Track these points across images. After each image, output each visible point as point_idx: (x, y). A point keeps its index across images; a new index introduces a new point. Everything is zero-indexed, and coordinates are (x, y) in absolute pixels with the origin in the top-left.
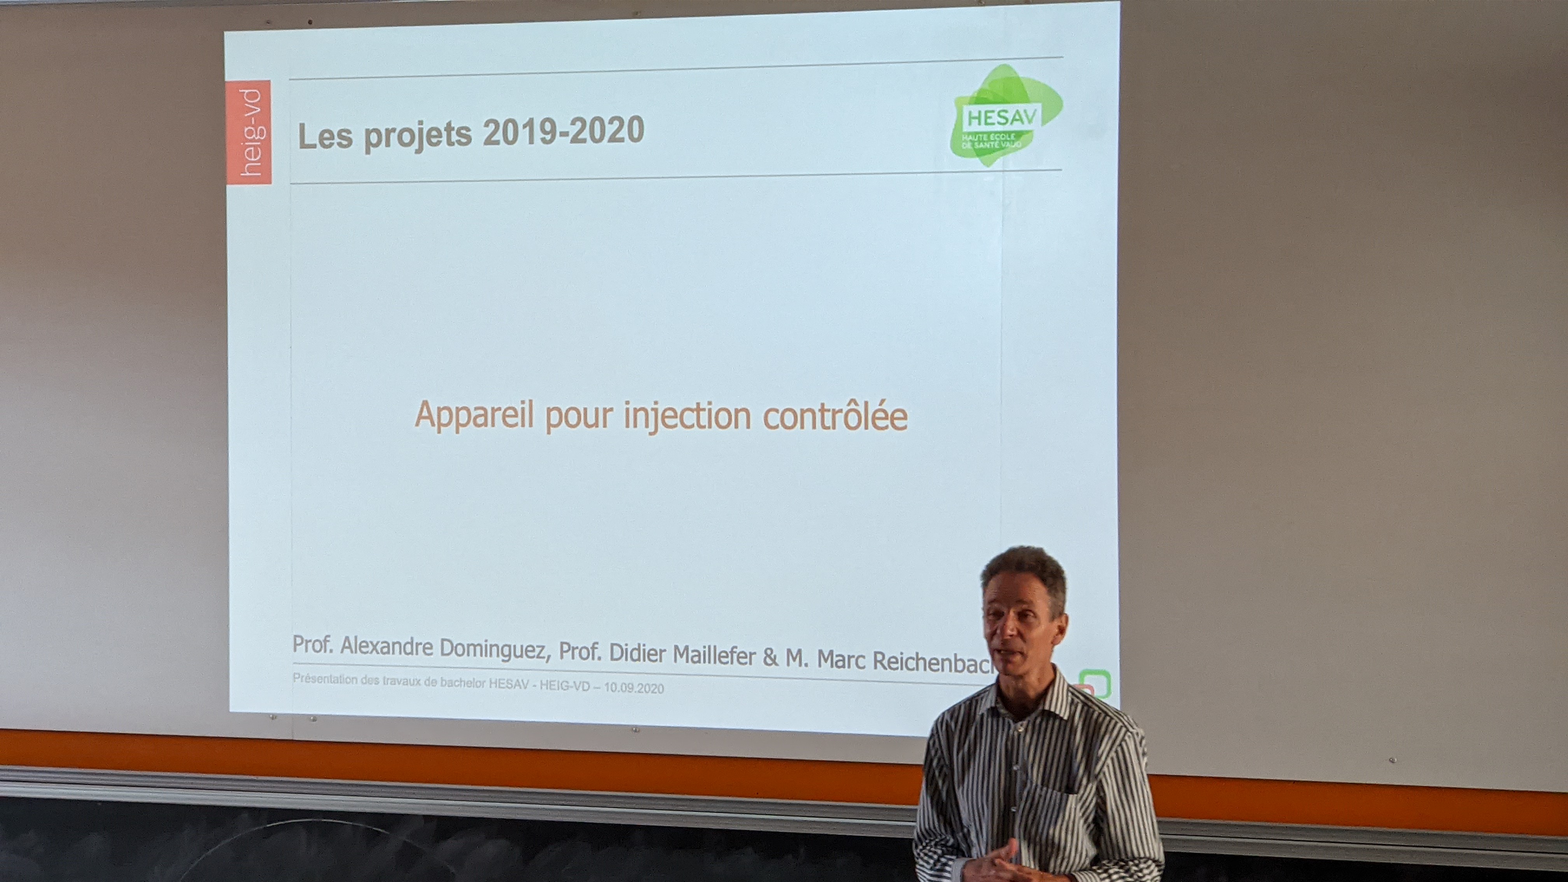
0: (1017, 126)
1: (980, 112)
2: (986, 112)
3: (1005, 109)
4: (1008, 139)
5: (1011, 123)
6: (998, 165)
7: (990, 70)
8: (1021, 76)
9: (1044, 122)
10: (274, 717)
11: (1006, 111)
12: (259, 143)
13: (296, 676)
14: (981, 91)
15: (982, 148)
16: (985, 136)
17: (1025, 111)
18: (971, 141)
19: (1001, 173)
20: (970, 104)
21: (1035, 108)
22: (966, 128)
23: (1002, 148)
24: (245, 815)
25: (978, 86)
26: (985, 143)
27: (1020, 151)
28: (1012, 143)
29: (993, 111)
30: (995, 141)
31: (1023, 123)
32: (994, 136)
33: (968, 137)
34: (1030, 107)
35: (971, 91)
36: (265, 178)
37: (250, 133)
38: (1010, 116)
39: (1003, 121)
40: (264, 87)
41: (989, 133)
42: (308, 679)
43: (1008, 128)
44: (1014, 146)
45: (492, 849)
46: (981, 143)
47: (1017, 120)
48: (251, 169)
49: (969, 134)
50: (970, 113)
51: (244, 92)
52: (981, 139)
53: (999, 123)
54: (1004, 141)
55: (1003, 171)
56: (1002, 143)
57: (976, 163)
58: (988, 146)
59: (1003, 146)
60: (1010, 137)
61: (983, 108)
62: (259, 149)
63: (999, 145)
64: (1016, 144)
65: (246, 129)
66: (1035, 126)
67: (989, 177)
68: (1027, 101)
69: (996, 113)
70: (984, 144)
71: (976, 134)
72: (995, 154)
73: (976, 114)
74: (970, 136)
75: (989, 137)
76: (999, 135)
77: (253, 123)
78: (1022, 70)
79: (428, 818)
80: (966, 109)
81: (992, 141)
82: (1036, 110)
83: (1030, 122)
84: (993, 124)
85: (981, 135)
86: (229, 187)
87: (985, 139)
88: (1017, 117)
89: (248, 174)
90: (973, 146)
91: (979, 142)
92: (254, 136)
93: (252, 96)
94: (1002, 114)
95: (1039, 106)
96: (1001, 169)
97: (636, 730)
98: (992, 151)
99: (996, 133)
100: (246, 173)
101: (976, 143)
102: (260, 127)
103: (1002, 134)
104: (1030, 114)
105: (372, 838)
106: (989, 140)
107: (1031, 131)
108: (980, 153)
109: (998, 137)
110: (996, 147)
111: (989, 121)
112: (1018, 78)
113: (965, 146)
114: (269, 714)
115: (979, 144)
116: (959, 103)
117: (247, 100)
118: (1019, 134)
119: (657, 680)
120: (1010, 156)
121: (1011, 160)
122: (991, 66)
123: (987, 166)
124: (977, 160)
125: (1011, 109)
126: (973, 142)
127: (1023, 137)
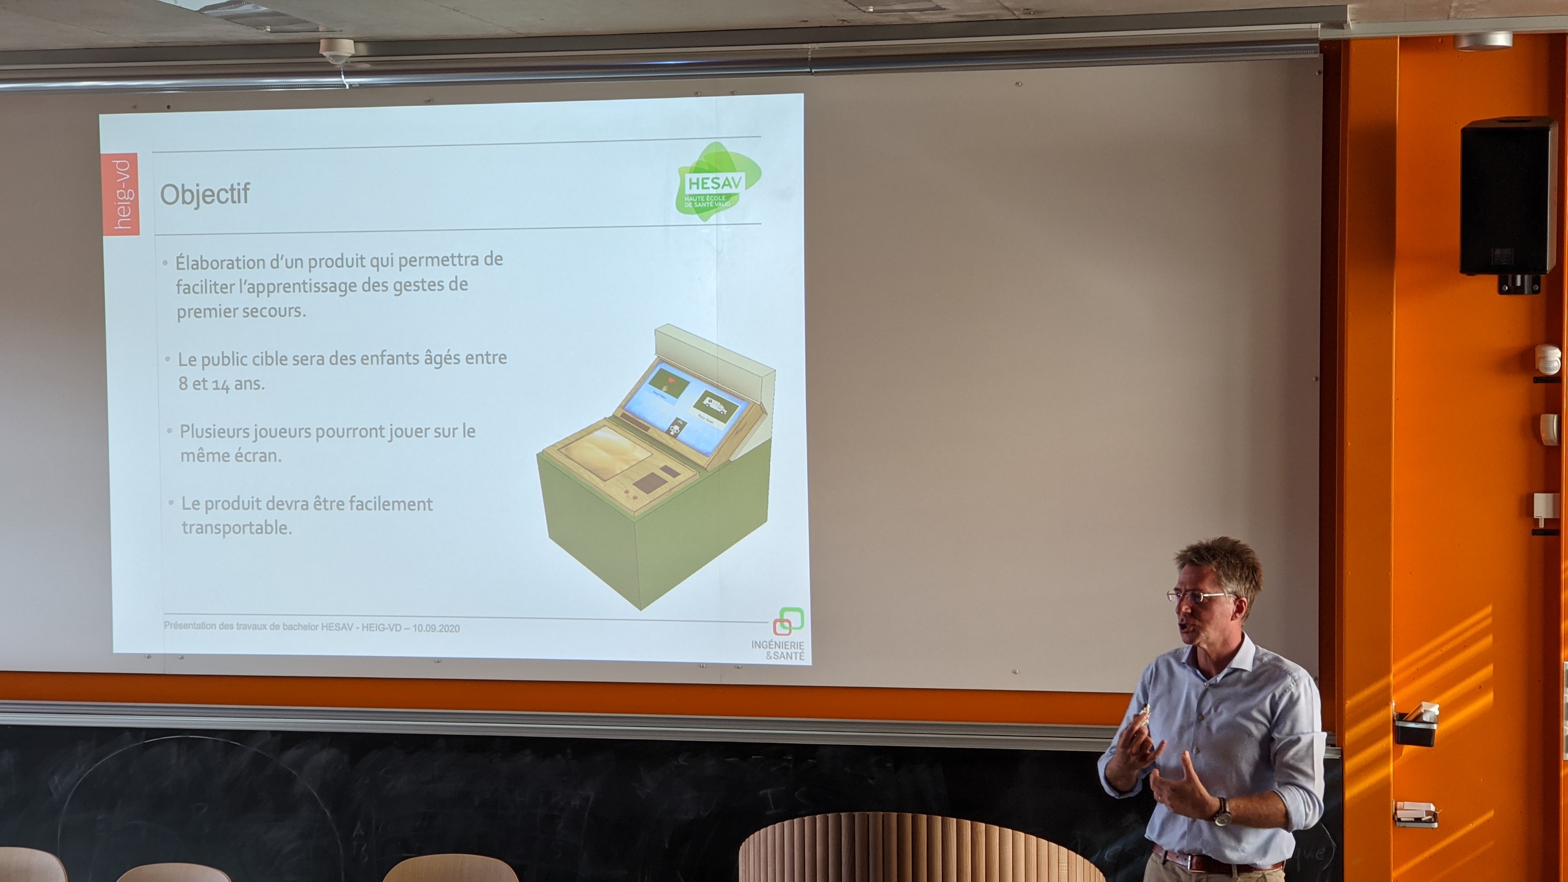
0: (726, 190)
1: (698, 179)
2: (703, 179)
3: (717, 176)
4: (720, 200)
5: (723, 188)
6: (713, 219)
7: (705, 146)
8: (729, 150)
9: (747, 188)
10: (149, 656)
11: (718, 179)
12: (129, 203)
13: (167, 624)
14: (698, 162)
15: (700, 207)
16: (702, 197)
17: (733, 178)
18: (691, 201)
19: (716, 226)
20: (690, 172)
21: (739, 176)
22: (688, 192)
23: (715, 207)
24: (128, 734)
25: (697, 160)
26: (703, 203)
27: (729, 209)
28: (723, 203)
29: (708, 178)
30: (710, 201)
31: (731, 187)
32: (709, 198)
33: (689, 198)
34: (737, 176)
35: (691, 162)
36: (133, 229)
37: (121, 195)
38: (721, 182)
39: (716, 186)
40: (132, 159)
41: (705, 195)
42: (177, 626)
43: (720, 191)
44: (724, 206)
45: (324, 756)
46: (700, 203)
47: (727, 185)
48: (122, 224)
49: (690, 195)
50: (690, 179)
51: (116, 163)
52: (699, 200)
53: (713, 187)
54: (717, 202)
55: (717, 225)
56: (715, 203)
57: (695, 218)
58: (705, 205)
59: (717, 205)
60: (721, 198)
61: (701, 176)
62: (129, 208)
63: (714, 204)
64: (726, 204)
65: (118, 192)
66: (741, 190)
67: (706, 230)
68: (735, 171)
69: (710, 180)
70: (701, 204)
71: (695, 196)
72: (711, 211)
73: (695, 181)
74: (691, 197)
75: (705, 199)
76: (712, 197)
77: (124, 187)
78: (731, 147)
79: (274, 733)
80: (688, 176)
81: (708, 201)
82: (741, 178)
83: (736, 187)
84: (709, 188)
85: (699, 197)
86: (105, 238)
87: (702, 200)
88: (727, 183)
89: (120, 227)
90: (693, 205)
91: (698, 202)
92: (125, 197)
93: (123, 166)
94: (715, 180)
95: (743, 174)
96: (715, 223)
97: (438, 661)
98: (710, 209)
99: (710, 195)
100: (118, 226)
101: (695, 204)
102: (130, 190)
103: (715, 197)
104: (736, 182)
105: (229, 750)
106: (706, 201)
107: (737, 194)
108: (698, 211)
109: (712, 198)
110: (711, 206)
111: (705, 186)
112: (727, 152)
113: (687, 205)
114: (145, 655)
115: (698, 204)
116: (682, 172)
117: (120, 169)
118: (728, 196)
119: (454, 622)
120: (722, 213)
121: (723, 216)
122: (706, 144)
123: (704, 221)
124: (696, 216)
125: (722, 177)
126: (693, 202)
127: (731, 199)
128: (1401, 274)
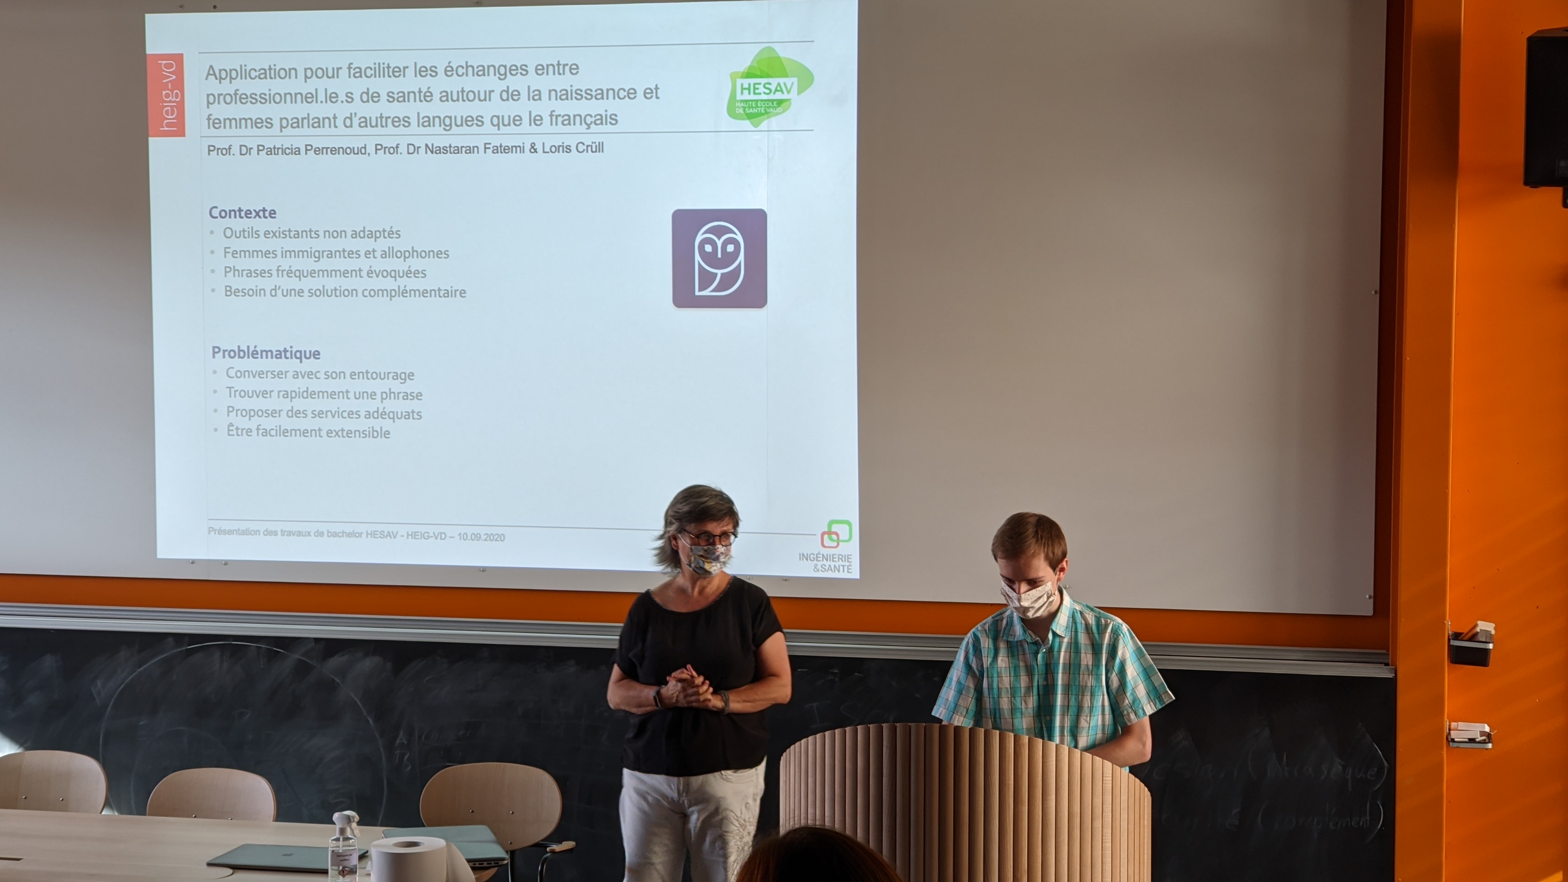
0: (778, 96)
2: (755, 84)
3: (770, 82)
5: (774, 93)
6: (764, 126)
7: (757, 51)
8: (781, 55)
9: (799, 93)
10: (193, 562)
11: (770, 84)
13: (211, 530)
14: (750, 67)
15: (751, 112)
16: (754, 103)
17: (785, 84)
18: (742, 107)
19: (767, 132)
21: (791, 81)
22: (739, 97)
23: (766, 113)
24: (170, 639)
25: (748, 64)
26: (754, 109)
27: (780, 116)
28: (774, 109)
30: (761, 107)
31: (783, 93)
32: (761, 104)
33: (741, 103)
34: (789, 81)
35: (743, 67)
36: (180, 131)
38: (773, 88)
39: (767, 91)
41: (757, 101)
42: (221, 532)
43: (771, 97)
44: (776, 112)
45: (368, 664)
46: (751, 109)
47: (779, 91)
49: (742, 101)
50: (742, 85)
52: (750, 105)
53: (764, 93)
54: (768, 108)
55: (768, 131)
56: (767, 109)
57: (746, 124)
58: (756, 111)
59: (768, 111)
60: (773, 104)
61: (752, 81)
63: (765, 110)
64: (778, 110)
66: (793, 95)
67: (757, 136)
68: (787, 77)
69: (762, 85)
70: (753, 110)
71: (746, 101)
72: (762, 117)
73: (746, 86)
74: (742, 103)
75: (756, 104)
76: (764, 102)
78: (783, 52)
79: (317, 640)
80: (739, 82)
81: (760, 107)
82: (793, 83)
83: (788, 92)
84: (760, 94)
85: (750, 103)
86: (151, 140)
87: (754, 105)
88: (779, 88)
91: (749, 108)
94: (767, 86)
95: (795, 80)
96: (767, 129)
97: (483, 570)
98: (759, 115)
99: (762, 100)
100: (164, 128)
101: (747, 109)
102: (175, 91)
103: (767, 102)
104: (789, 87)
105: (272, 656)
106: (757, 107)
107: (789, 100)
108: (750, 117)
109: (764, 104)
110: (763, 111)
111: (757, 91)
112: (779, 58)
113: (738, 110)
114: (188, 560)
115: (749, 110)
116: (733, 77)
117: (165, 69)
118: (780, 102)
119: (500, 531)
120: (773, 118)
121: (774, 122)
122: (757, 48)
123: (756, 127)
124: (748, 122)
125: (774, 82)
126: (744, 108)
127: (784, 105)
128: (1463, 188)
